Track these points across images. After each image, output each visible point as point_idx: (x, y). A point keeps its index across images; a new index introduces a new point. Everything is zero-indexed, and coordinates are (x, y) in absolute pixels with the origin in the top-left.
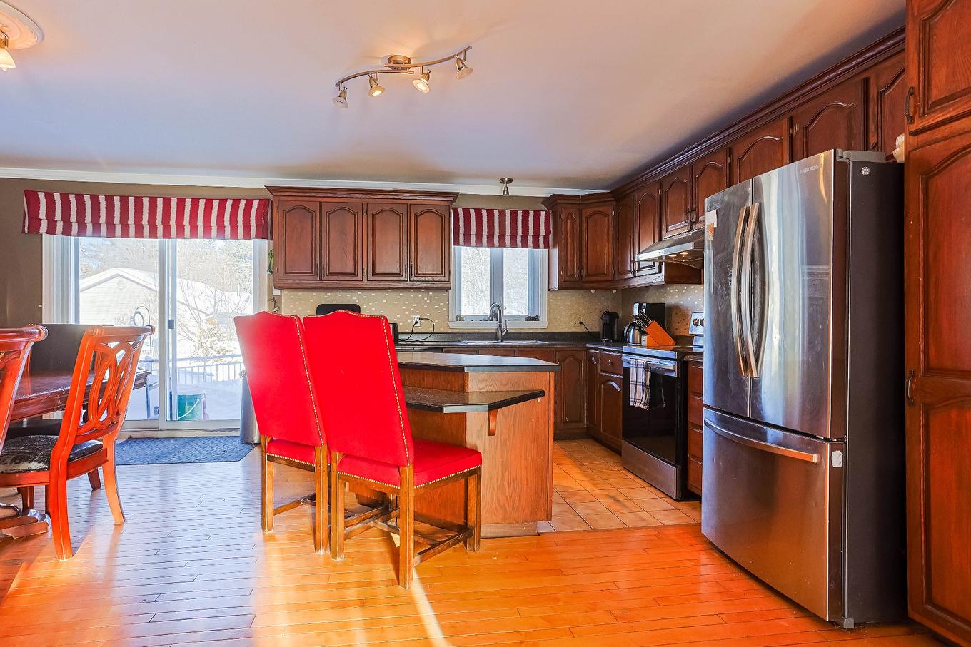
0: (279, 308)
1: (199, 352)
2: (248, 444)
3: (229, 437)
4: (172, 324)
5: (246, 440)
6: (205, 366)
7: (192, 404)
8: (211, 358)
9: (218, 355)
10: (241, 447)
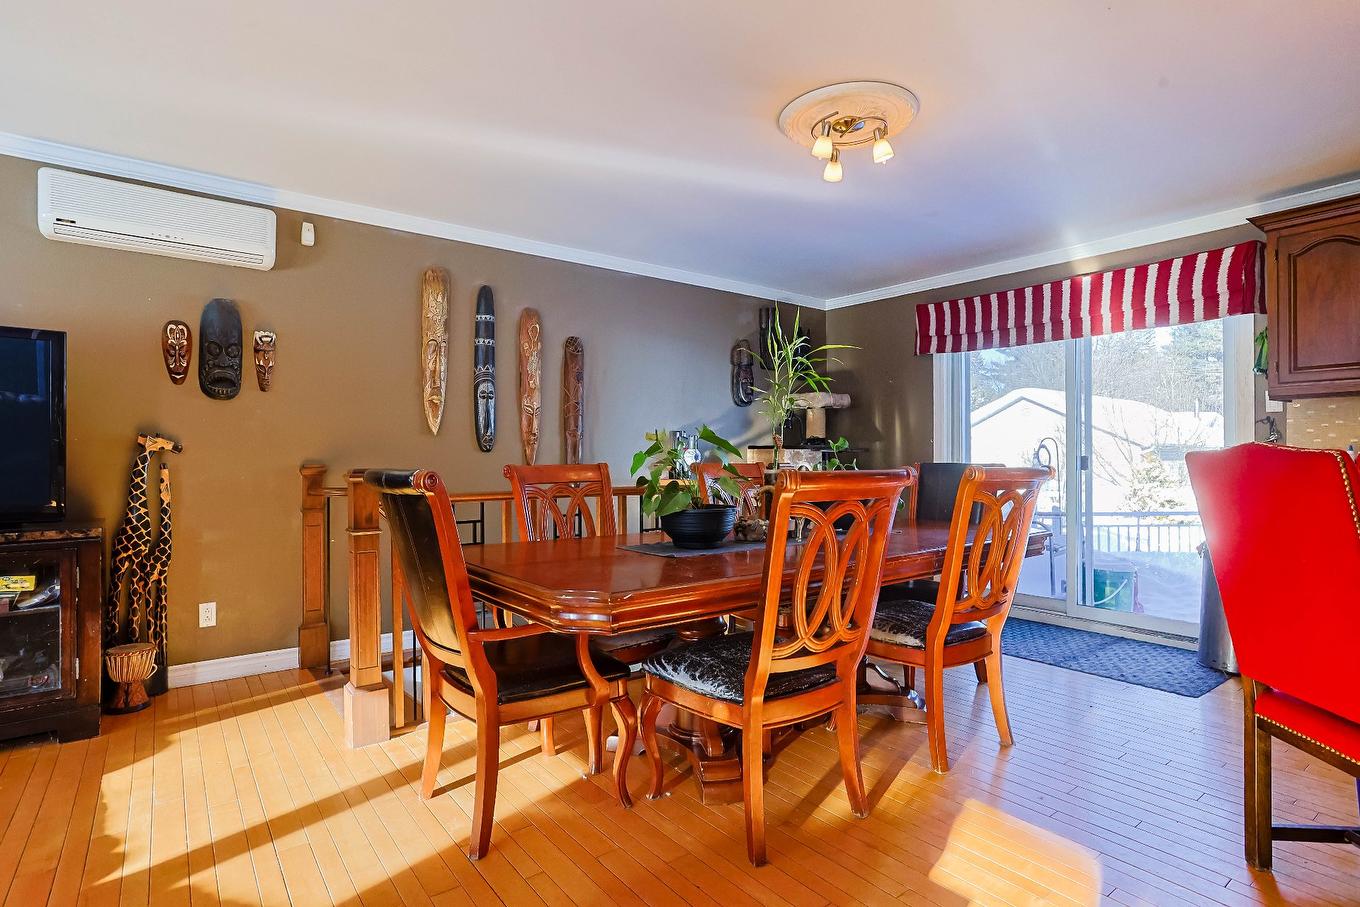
0: (1281, 436)
1: (1131, 503)
2: (1217, 670)
3: (1178, 649)
4: (1085, 463)
5: (1209, 660)
6: (1139, 526)
7: (1115, 585)
8: (1149, 514)
9: (1161, 510)
10: (1200, 672)
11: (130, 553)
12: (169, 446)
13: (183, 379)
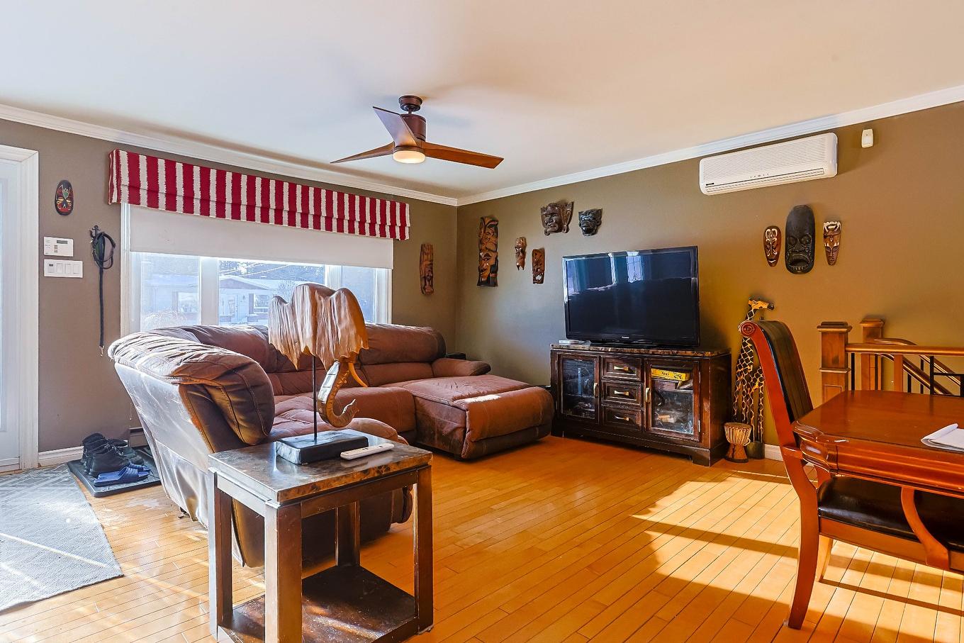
11: (742, 369)
12: (765, 306)
13: (776, 263)
